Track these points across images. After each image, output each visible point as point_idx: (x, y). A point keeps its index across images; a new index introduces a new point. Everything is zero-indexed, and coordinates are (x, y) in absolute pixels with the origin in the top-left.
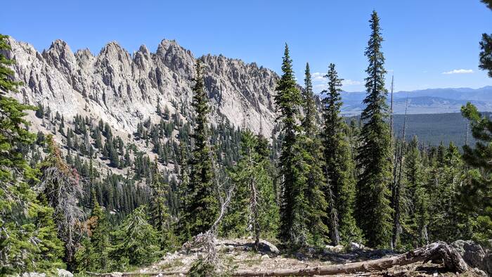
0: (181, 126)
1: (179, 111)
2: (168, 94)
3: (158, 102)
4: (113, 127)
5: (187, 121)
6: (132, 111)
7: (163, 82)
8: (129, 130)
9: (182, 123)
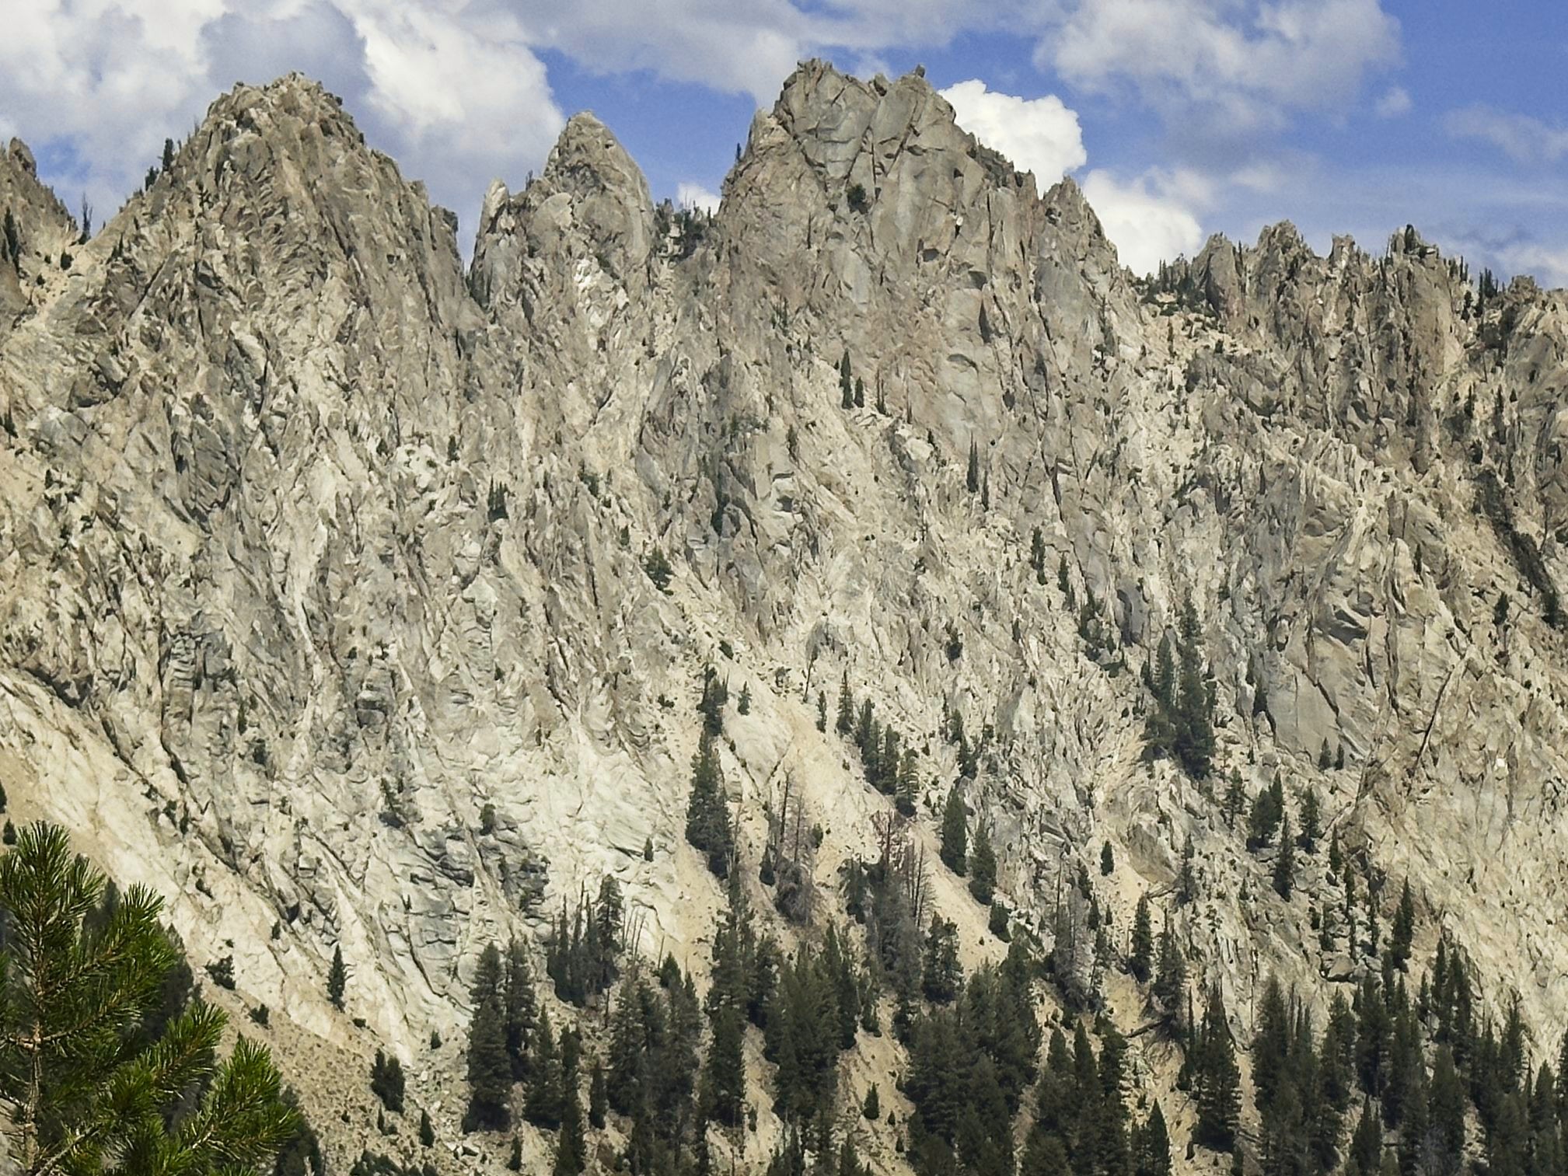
0: (937, 993)
1: (924, 835)
2: (823, 641)
3: (713, 726)
4: (222, 974)
5: (998, 951)
6: (431, 811)
7: (775, 522)
8: (389, 1020)
9: (950, 961)
